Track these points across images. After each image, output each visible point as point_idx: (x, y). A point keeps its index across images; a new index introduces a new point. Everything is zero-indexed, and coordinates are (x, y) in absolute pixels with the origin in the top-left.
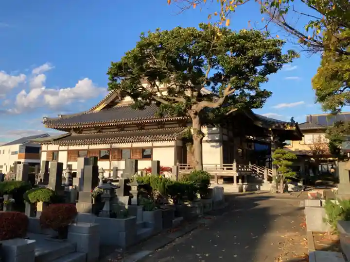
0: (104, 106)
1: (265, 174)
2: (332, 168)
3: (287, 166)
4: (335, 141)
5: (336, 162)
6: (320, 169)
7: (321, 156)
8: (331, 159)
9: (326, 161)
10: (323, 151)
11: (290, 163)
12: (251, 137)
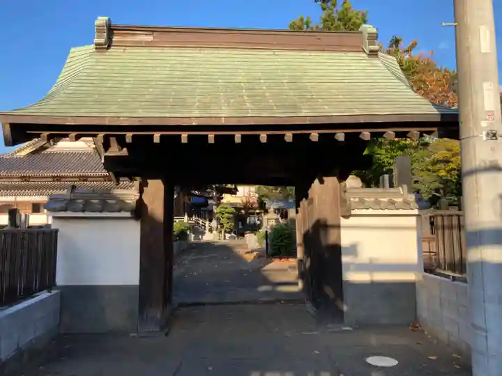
0: (31, 150)
1: (207, 225)
2: (258, 220)
3: (228, 218)
4: (263, 196)
5: (263, 214)
6: (248, 222)
7: (250, 209)
8: (258, 211)
9: (253, 214)
10: (252, 204)
11: (231, 216)
12: (197, 192)
